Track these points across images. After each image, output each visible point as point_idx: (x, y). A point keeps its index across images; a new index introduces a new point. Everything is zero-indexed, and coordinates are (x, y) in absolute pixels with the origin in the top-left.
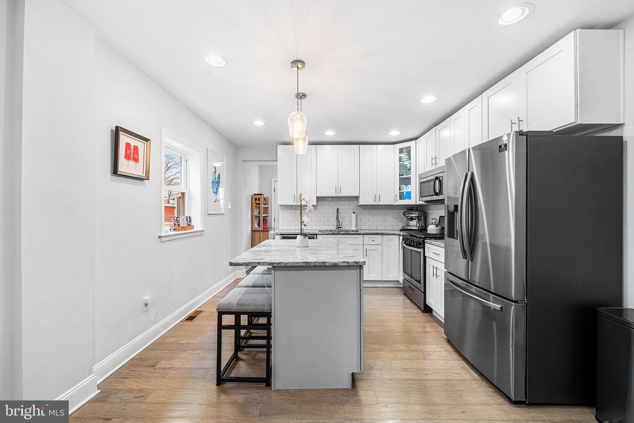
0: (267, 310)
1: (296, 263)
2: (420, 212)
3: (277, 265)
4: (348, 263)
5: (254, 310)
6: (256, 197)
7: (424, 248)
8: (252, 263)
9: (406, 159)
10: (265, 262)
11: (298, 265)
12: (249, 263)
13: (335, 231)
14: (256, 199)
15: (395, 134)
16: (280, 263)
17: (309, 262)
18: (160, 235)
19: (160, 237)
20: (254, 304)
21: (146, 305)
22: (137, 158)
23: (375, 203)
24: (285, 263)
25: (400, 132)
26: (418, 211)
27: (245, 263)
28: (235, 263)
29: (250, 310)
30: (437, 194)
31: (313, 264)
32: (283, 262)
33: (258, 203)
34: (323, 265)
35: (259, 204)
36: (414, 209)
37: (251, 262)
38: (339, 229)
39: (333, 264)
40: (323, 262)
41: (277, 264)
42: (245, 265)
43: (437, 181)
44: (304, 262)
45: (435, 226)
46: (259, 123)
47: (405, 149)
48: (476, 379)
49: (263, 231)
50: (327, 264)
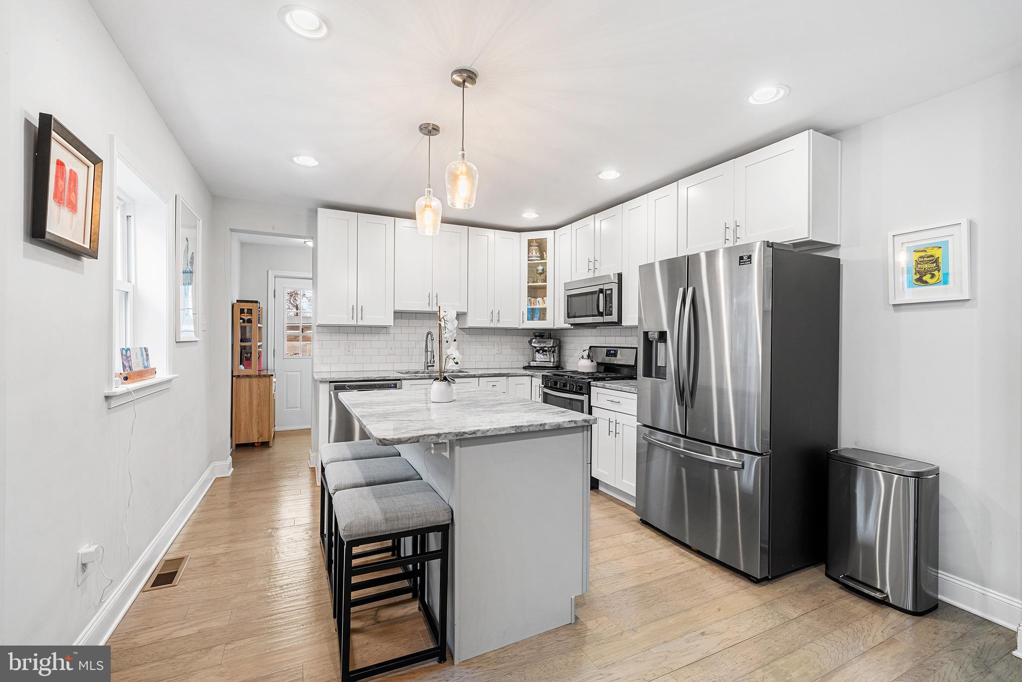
0: (444, 521)
1: (500, 429)
2: (555, 340)
3: (470, 436)
4: (575, 422)
5: (419, 526)
6: (243, 306)
7: (589, 394)
8: (426, 437)
9: (537, 257)
10: (449, 433)
11: (504, 433)
12: (420, 436)
13: (423, 373)
14: (242, 311)
15: (530, 217)
16: (474, 433)
17: (520, 426)
18: (107, 392)
19: (107, 398)
20: (417, 514)
21: (84, 565)
22: (74, 202)
23: (492, 325)
24: (483, 432)
25: (539, 214)
26: (551, 338)
27: (412, 438)
28: (393, 439)
29: (412, 527)
30: (601, 314)
31: (526, 430)
32: (479, 430)
33: (246, 318)
34: (541, 428)
35: (249, 321)
36: (544, 336)
37: (423, 434)
38: (429, 368)
39: (555, 426)
40: (541, 425)
41: (470, 434)
42: (413, 440)
43: (601, 295)
44: (513, 427)
45: (589, 361)
46: (307, 161)
47: (535, 241)
48: (704, 565)
49: (256, 376)
50: (547, 428)
